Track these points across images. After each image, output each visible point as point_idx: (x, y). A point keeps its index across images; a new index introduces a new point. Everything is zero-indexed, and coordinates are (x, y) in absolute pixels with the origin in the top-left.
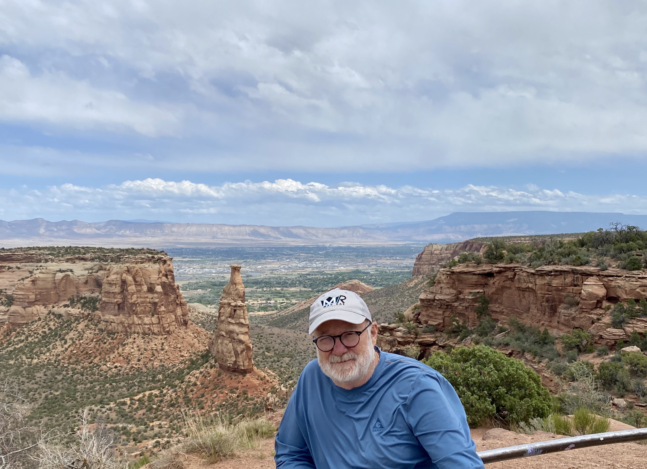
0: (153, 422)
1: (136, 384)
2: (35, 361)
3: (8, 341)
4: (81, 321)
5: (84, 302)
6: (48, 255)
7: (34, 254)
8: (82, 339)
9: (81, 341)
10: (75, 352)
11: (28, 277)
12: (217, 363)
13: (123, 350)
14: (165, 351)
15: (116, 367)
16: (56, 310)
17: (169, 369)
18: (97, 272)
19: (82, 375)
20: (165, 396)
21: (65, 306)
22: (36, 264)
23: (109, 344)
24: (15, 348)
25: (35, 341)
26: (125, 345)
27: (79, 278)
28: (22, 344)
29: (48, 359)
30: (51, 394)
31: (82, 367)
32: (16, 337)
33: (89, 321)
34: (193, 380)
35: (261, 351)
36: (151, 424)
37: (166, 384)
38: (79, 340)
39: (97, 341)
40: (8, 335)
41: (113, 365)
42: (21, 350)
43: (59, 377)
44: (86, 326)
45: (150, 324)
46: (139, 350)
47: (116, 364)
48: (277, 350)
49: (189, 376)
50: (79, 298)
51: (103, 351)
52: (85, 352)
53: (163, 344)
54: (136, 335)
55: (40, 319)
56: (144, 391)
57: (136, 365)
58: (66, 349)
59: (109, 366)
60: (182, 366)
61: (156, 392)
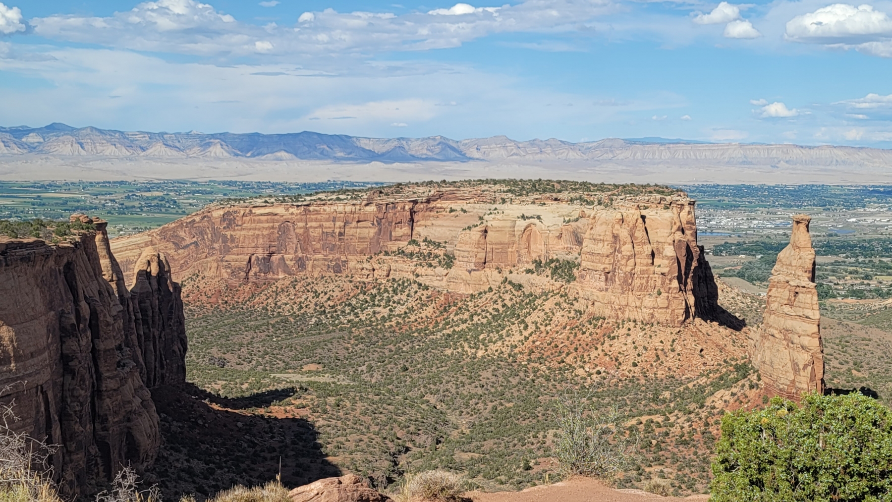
0: (650, 466)
1: (628, 402)
2: (480, 353)
3: (444, 320)
4: (549, 296)
5: (556, 266)
6: (507, 191)
7: (487, 191)
8: (550, 324)
9: (549, 328)
10: (538, 343)
11: (477, 225)
12: (761, 382)
13: (611, 346)
14: (676, 353)
15: (599, 373)
16: (515, 278)
17: (681, 384)
18: (577, 220)
19: (548, 380)
20: (672, 425)
21: (529, 271)
22: (488, 206)
23: (590, 335)
24: (454, 331)
25: (482, 323)
26: (614, 338)
27: (550, 228)
28: (464, 326)
29: (499, 352)
30: (501, 404)
31: (549, 369)
32: (456, 314)
33: (562, 296)
34: (719, 405)
35: (845, 367)
36: (647, 470)
37: (675, 409)
38: (546, 325)
39: (572, 329)
40: (445, 310)
41: (594, 368)
42: (462, 335)
43: (514, 381)
44: (556, 304)
45: (654, 308)
46: (636, 348)
47: (599, 368)
48: (876, 368)
49: (712, 398)
50: (548, 261)
51: (580, 345)
52: (553, 344)
53: (674, 341)
54: (632, 324)
55: (491, 289)
56: (641, 415)
57: (630, 371)
58: (527, 338)
59: (588, 370)
60: (703, 381)
61: (659, 419)
